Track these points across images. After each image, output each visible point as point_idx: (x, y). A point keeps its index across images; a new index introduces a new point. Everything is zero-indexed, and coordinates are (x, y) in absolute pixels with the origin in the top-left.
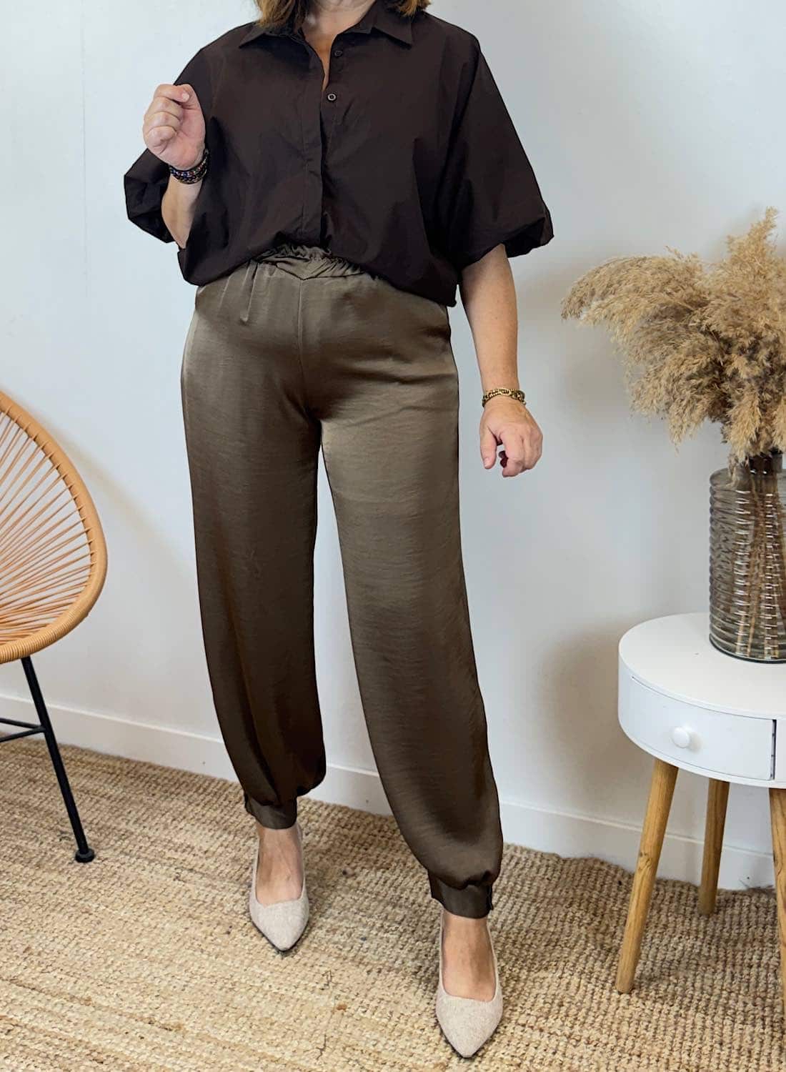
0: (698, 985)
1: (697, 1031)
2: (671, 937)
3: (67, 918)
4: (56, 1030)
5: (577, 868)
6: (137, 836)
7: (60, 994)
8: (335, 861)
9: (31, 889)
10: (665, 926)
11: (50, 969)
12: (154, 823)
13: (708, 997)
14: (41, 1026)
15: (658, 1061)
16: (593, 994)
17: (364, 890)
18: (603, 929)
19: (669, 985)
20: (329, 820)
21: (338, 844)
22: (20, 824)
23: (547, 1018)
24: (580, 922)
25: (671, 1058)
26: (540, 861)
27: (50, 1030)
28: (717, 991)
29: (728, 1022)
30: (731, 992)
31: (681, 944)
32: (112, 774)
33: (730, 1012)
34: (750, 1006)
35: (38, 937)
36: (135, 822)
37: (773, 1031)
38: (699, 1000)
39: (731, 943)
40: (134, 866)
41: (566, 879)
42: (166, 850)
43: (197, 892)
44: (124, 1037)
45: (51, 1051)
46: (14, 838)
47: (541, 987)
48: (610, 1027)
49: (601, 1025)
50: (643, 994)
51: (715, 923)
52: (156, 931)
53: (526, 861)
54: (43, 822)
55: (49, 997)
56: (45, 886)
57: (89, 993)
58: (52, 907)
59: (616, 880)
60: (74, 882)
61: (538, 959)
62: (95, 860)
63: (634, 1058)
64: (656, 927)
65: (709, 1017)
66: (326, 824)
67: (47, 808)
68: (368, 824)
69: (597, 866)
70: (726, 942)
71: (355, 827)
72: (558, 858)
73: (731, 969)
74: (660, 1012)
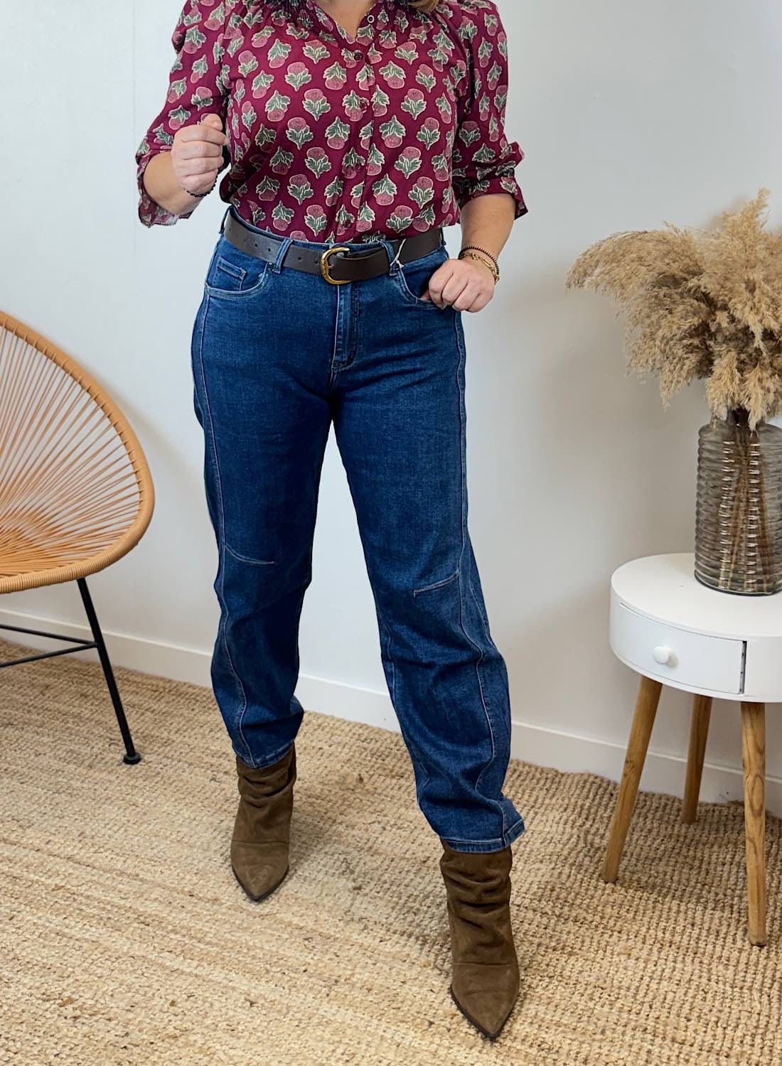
0: (676, 878)
1: (673, 914)
2: (654, 839)
3: (116, 808)
4: (109, 898)
5: (572, 783)
6: (178, 744)
7: (110, 871)
8: (355, 769)
9: (84, 785)
10: (650, 831)
11: (102, 850)
12: (192, 734)
13: (684, 888)
14: (96, 894)
15: (636, 937)
16: (581, 882)
17: (380, 794)
18: (593, 831)
19: (650, 877)
20: (350, 734)
21: (357, 755)
22: (73, 731)
23: (540, 901)
24: (573, 824)
25: (648, 935)
26: (541, 774)
27: (103, 898)
28: (692, 883)
29: (700, 908)
30: (705, 885)
31: (663, 846)
32: (155, 691)
33: (702, 900)
34: (721, 896)
35: (91, 824)
36: (176, 732)
37: (740, 916)
38: (676, 890)
39: (708, 845)
40: (176, 767)
41: (562, 790)
42: (204, 756)
43: (231, 791)
44: (166, 906)
45: (104, 915)
46: (68, 743)
47: (536, 876)
48: (595, 909)
49: (588, 906)
50: (626, 885)
51: (695, 829)
52: (195, 823)
53: (528, 773)
54: (94, 730)
55: (101, 872)
56: (96, 783)
57: (137, 870)
58: (103, 801)
59: (608, 791)
60: (122, 780)
61: (534, 853)
62: (140, 763)
63: (615, 933)
64: (642, 831)
65: (684, 904)
66: (348, 738)
67: (97, 719)
68: (386, 740)
69: (591, 779)
70: (704, 845)
71: (374, 741)
72: (556, 771)
73: (707, 867)
74: (640, 899)
